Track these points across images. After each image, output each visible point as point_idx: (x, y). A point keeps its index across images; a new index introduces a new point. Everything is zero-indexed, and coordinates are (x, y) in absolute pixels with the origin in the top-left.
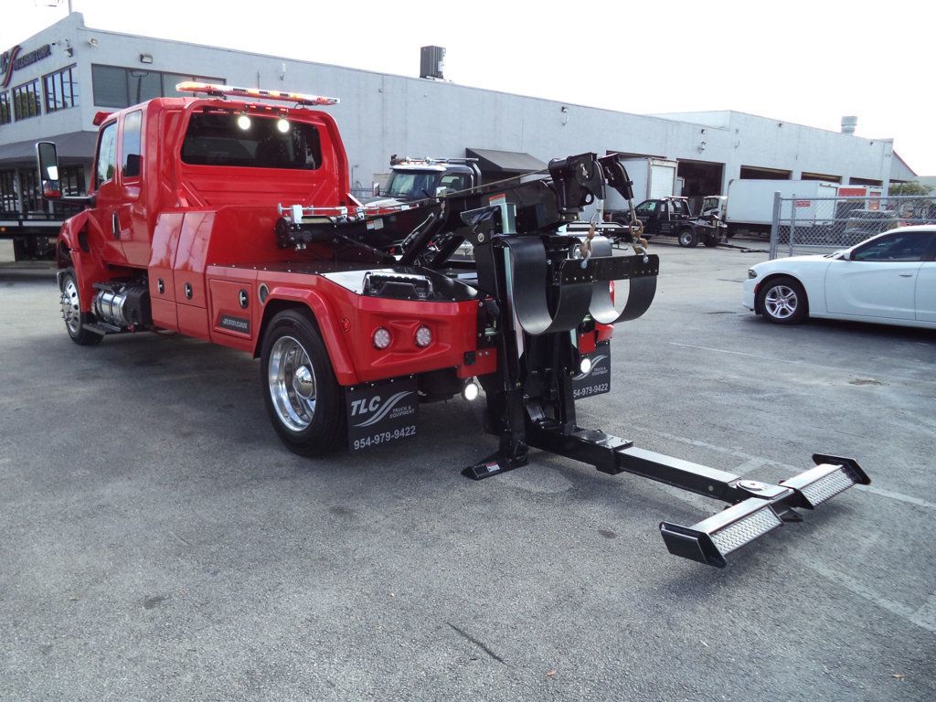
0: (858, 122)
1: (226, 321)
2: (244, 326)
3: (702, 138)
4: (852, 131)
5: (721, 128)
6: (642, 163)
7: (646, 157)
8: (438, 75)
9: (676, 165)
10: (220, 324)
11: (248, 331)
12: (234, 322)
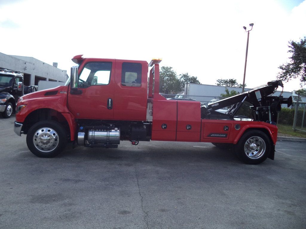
2: (224, 136)
3: (25, 65)
5: (30, 63)
10: (210, 136)
11: (226, 137)
12: (218, 135)
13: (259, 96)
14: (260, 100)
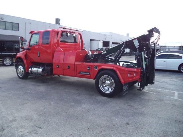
0: (129, 34)
1: (81, 73)
2: (88, 74)
3: (106, 37)
4: (128, 36)
5: (109, 35)
6: (97, 41)
7: (98, 40)
8: (59, 24)
9: (102, 42)
10: (80, 73)
11: (89, 75)
12: (84, 73)
13: (136, 44)
14: (138, 47)
